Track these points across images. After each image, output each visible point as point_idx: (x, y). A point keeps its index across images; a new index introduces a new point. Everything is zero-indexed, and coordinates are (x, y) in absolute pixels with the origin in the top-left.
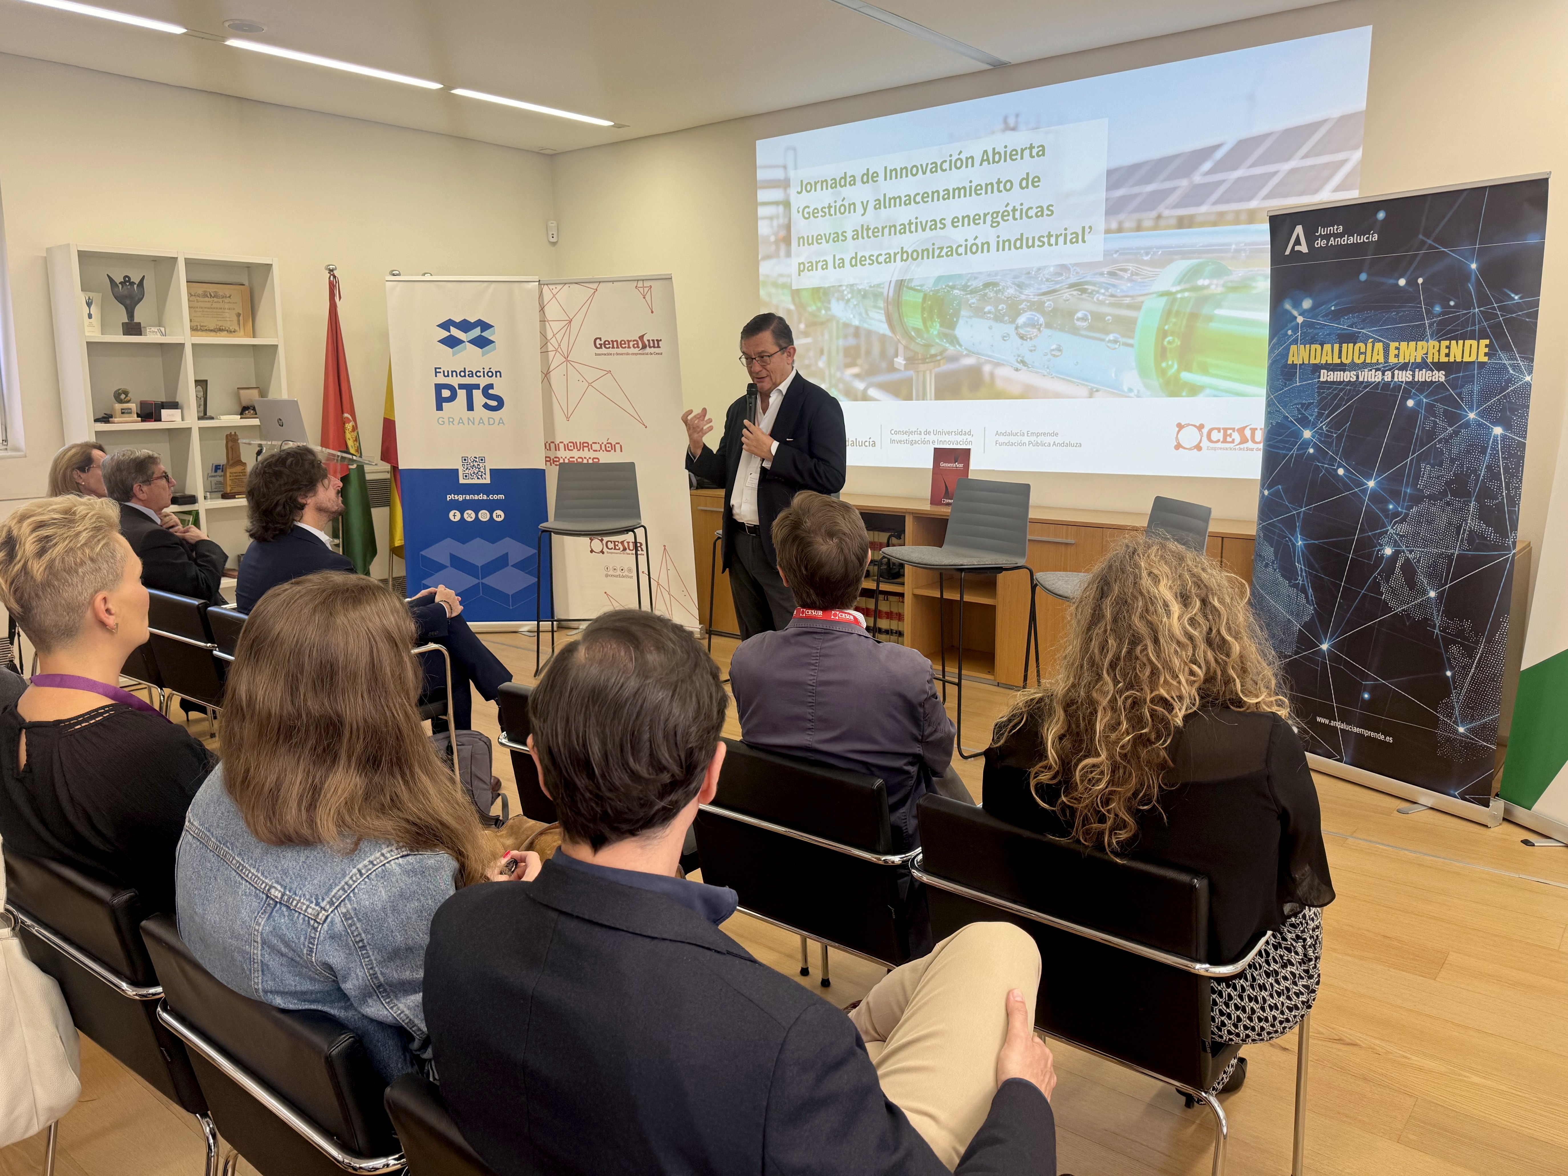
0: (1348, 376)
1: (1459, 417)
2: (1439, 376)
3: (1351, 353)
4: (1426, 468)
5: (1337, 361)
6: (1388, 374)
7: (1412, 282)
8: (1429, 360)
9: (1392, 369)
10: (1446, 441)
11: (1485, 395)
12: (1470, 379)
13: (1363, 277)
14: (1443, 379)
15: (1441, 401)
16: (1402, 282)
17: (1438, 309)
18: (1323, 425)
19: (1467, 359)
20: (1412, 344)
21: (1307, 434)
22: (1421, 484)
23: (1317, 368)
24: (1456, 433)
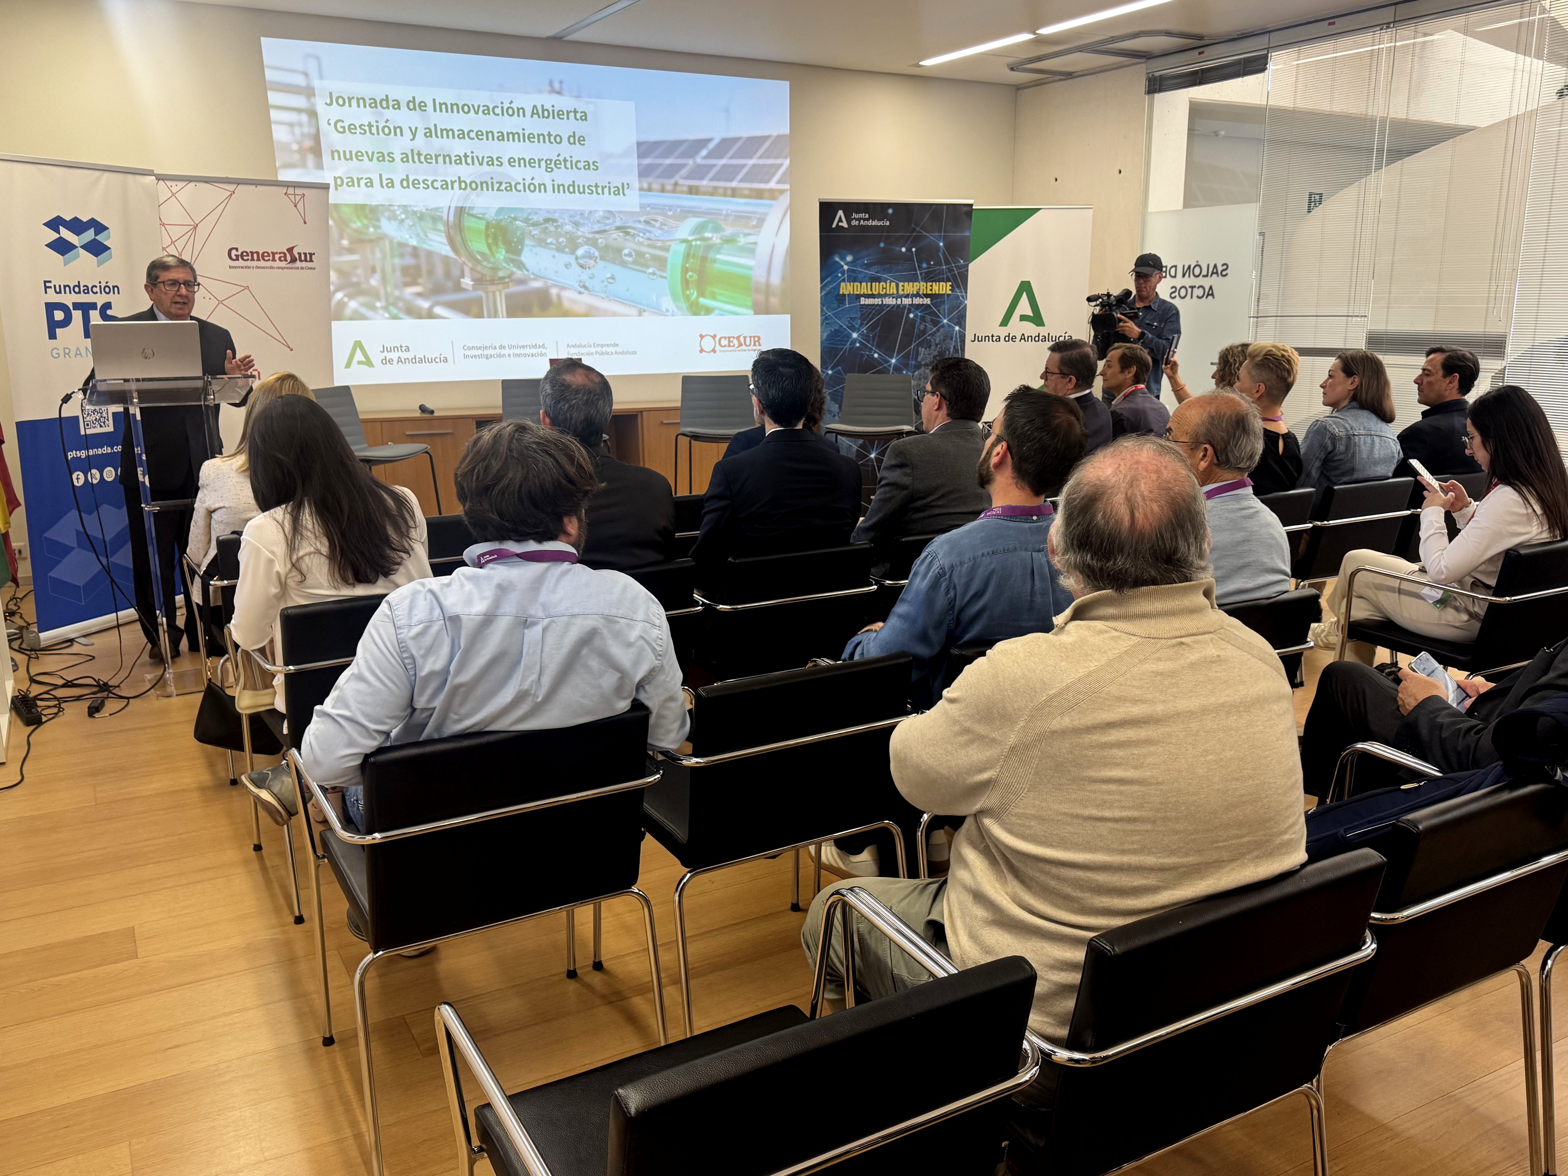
0: (877, 301)
1: (939, 322)
2: (927, 301)
3: (877, 288)
4: (922, 350)
5: (870, 292)
6: (899, 300)
7: (909, 250)
8: (921, 293)
9: (901, 297)
10: (933, 335)
11: (950, 312)
12: (943, 302)
13: (882, 245)
14: (929, 302)
15: (929, 314)
16: (904, 250)
17: (924, 265)
18: (864, 329)
19: (941, 292)
20: (911, 284)
21: (855, 335)
22: (919, 359)
23: (858, 297)
24: (938, 330)
